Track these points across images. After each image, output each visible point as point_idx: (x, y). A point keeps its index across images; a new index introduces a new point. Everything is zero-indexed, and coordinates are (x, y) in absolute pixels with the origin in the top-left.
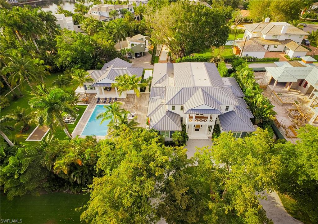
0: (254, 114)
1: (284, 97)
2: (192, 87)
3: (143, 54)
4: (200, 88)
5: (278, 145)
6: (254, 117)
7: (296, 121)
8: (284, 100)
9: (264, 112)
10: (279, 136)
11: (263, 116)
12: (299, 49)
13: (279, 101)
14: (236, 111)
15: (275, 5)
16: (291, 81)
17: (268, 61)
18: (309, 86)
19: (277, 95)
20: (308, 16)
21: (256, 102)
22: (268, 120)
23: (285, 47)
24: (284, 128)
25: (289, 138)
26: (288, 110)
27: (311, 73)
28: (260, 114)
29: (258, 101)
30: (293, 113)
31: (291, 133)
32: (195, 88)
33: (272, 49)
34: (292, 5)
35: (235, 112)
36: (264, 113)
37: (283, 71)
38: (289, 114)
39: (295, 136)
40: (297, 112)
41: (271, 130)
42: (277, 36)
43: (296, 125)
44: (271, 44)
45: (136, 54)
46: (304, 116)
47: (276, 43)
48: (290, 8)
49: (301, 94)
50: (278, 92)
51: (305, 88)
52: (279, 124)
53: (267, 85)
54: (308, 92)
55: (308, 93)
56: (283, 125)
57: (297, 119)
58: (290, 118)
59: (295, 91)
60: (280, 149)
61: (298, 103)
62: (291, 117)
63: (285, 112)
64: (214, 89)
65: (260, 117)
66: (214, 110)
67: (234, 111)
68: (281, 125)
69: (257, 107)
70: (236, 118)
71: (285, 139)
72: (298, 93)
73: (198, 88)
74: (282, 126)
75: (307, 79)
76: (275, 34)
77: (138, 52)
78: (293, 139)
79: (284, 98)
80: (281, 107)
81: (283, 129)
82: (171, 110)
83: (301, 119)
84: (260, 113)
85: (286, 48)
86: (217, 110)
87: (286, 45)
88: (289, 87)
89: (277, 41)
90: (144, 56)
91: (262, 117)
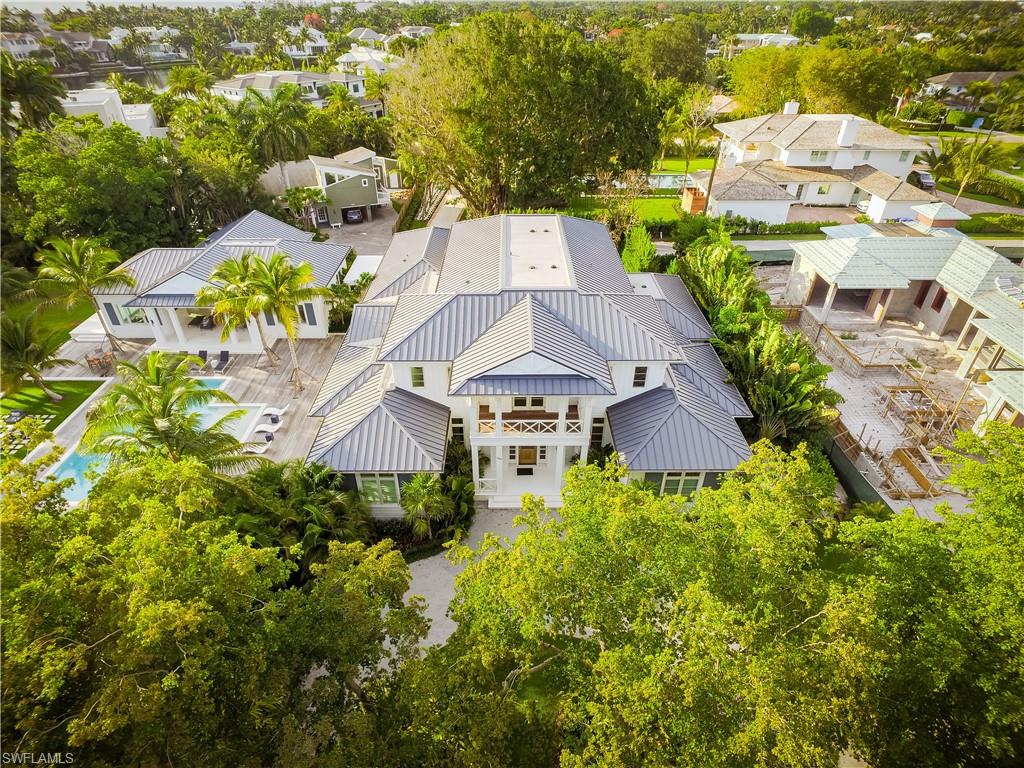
0: (753, 399)
1: (864, 344)
2: (497, 292)
3: (369, 212)
4: (528, 295)
5: (857, 529)
6: (754, 412)
7: (920, 432)
8: (866, 357)
9: (792, 391)
10: (858, 490)
11: (786, 406)
12: (901, 194)
13: (848, 360)
14: (678, 388)
15: (814, 68)
16: (888, 287)
17: (800, 233)
18: (951, 302)
19: (840, 340)
20: (917, 111)
21: (758, 352)
22: (810, 424)
23: (857, 191)
24: (875, 457)
25: (898, 497)
26: (884, 392)
27: (956, 256)
28: (774, 402)
29: (766, 349)
30: (904, 401)
31: (904, 480)
32: (506, 295)
33: (811, 196)
34: (868, 68)
35: (671, 391)
36: (790, 398)
37: (856, 249)
38: (891, 407)
39: (921, 491)
40: (917, 397)
41: (825, 465)
42: (826, 153)
43: (922, 446)
44: (808, 179)
45: (345, 212)
46: (950, 413)
47: (824, 176)
48: (861, 76)
49: (927, 336)
50: (843, 327)
51: (939, 312)
52: (854, 441)
53: (801, 307)
54: (952, 328)
55: (950, 331)
56: (872, 447)
57: (924, 424)
58: (897, 423)
59: (903, 324)
60: (866, 546)
61: (920, 367)
62: (898, 415)
63: (873, 399)
64: (584, 298)
65: (776, 411)
66: (578, 378)
67: (670, 385)
68: (864, 446)
69: (760, 372)
70: (677, 413)
71: (883, 502)
72: (915, 333)
73: (521, 294)
74: (867, 450)
75: (944, 279)
76: (819, 147)
77: (353, 205)
78: (916, 502)
79: (867, 349)
80: (857, 383)
81: (871, 462)
82: (408, 387)
83: (937, 425)
84: (774, 394)
85: (861, 194)
86: (592, 378)
87: (856, 184)
88: (879, 311)
89: (828, 170)
90: (377, 221)
91: (785, 414)
